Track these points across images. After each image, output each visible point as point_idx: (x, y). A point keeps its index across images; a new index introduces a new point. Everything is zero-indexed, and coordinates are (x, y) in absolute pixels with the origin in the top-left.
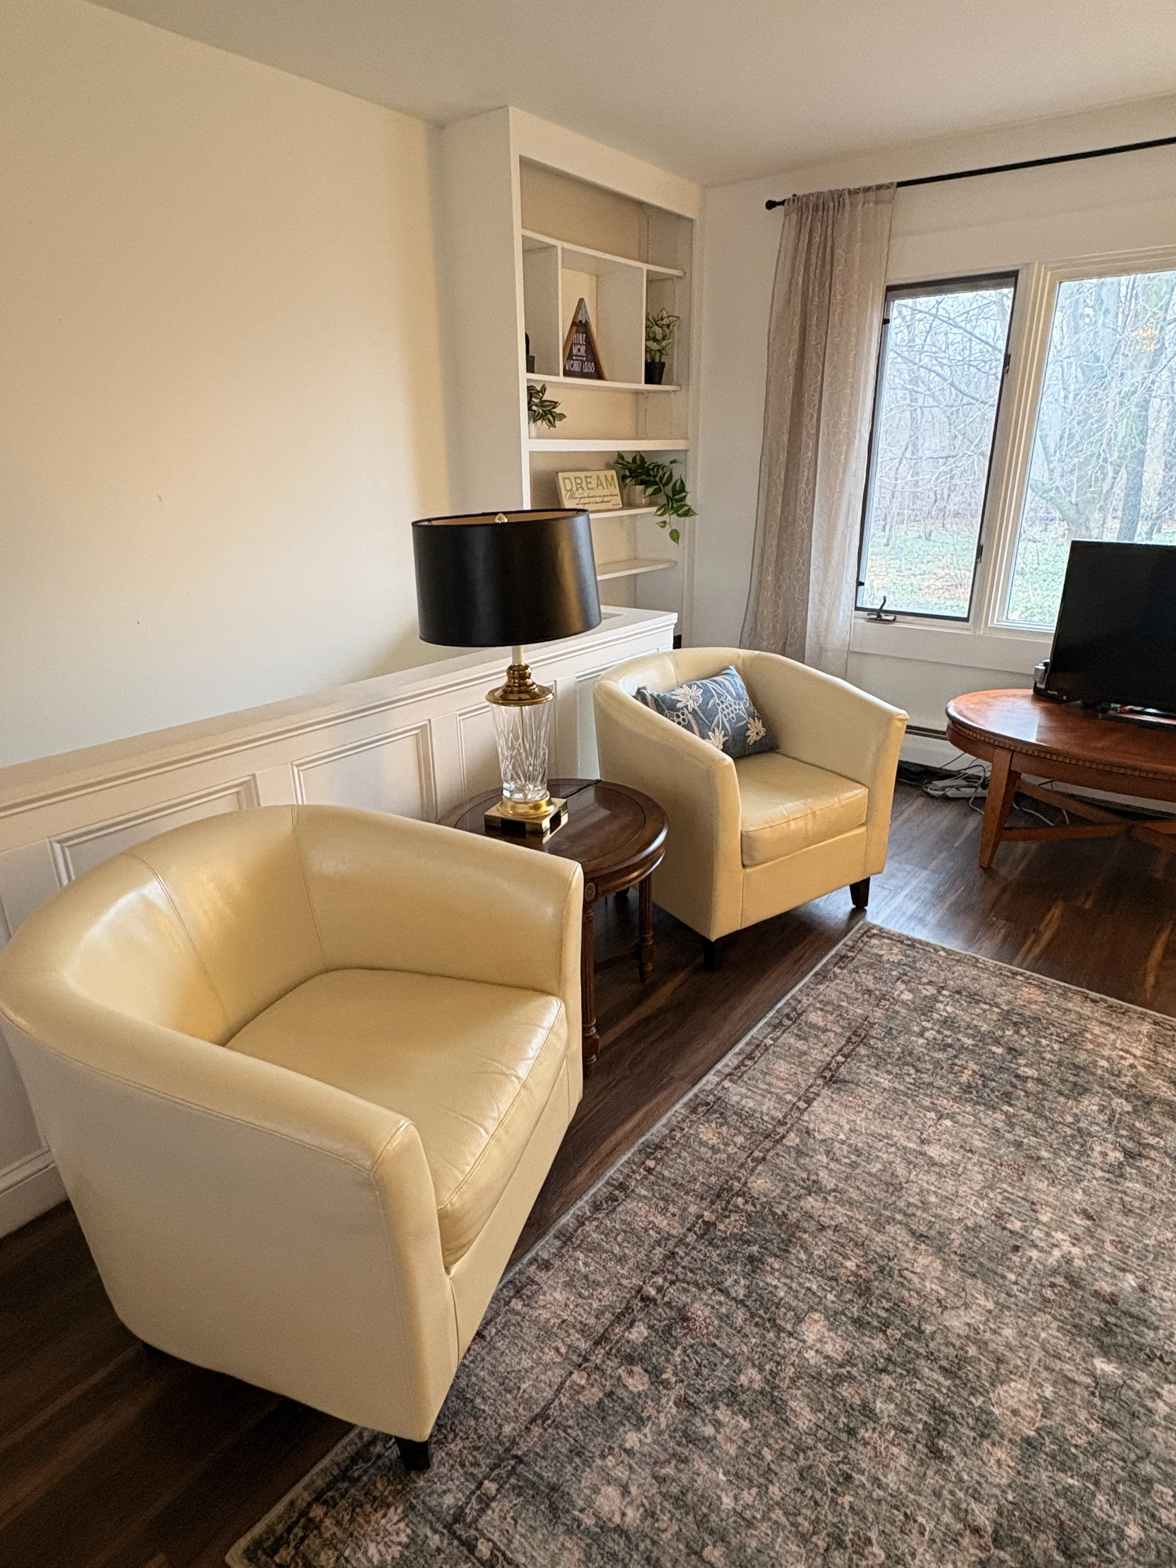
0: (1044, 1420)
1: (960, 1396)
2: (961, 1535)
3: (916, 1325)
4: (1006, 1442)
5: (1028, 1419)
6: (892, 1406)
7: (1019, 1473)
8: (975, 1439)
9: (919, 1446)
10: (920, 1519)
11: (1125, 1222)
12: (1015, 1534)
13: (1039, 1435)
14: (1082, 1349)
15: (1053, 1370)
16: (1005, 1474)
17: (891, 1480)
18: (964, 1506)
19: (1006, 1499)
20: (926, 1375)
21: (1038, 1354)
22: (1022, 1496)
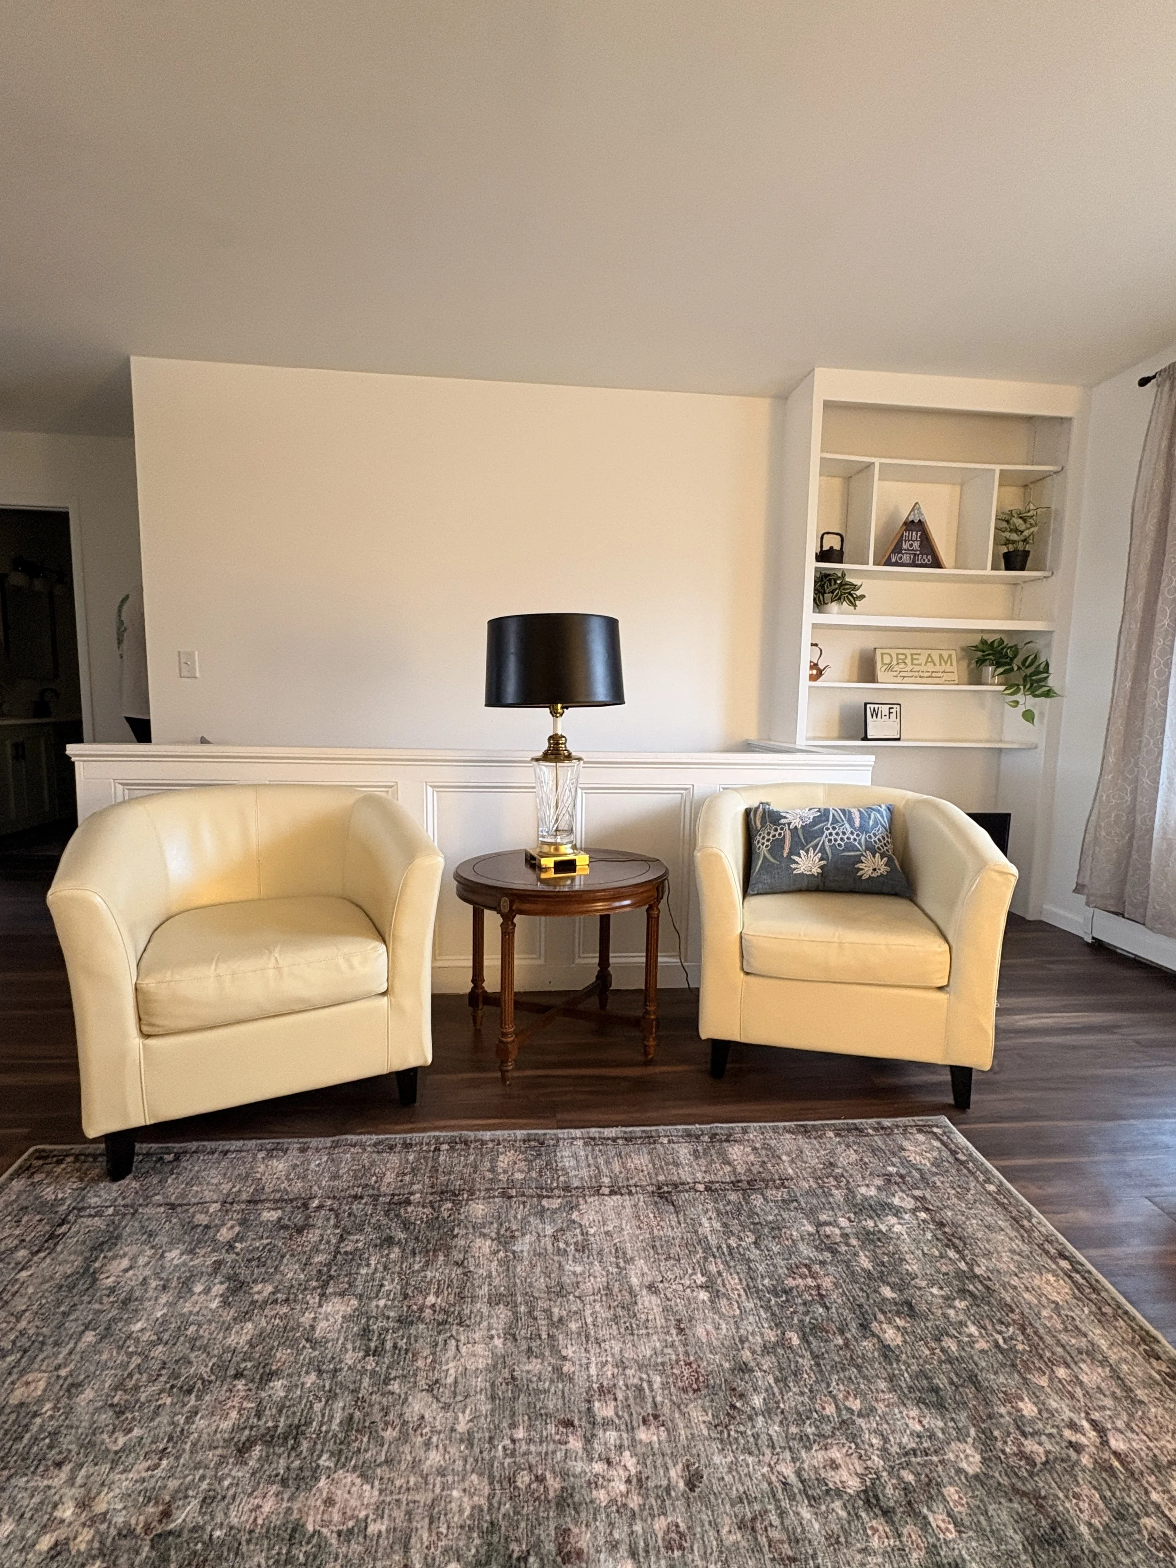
0: (335, 1535)
1: (324, 1444)
2: (157, 1503)
3: (392, 1376)
4: (285, 1505)
5: (326, 1517)
6: (282, 1394)
7: (251, 1532)
8: (277, 1475)
9: (247, 1432)
10: (164, 1462)
11: (724, 1531)
12: (172, 1552)
13: (313, 1536)
14: (461, 1544)
15: (410, 1521)
16: (244, 1518)
17: (200, 1423)
18: (191, 1493)
19: (212, 1530)
20: (334, 1407)
21: (424, 1498)
22: (222, 1545)
